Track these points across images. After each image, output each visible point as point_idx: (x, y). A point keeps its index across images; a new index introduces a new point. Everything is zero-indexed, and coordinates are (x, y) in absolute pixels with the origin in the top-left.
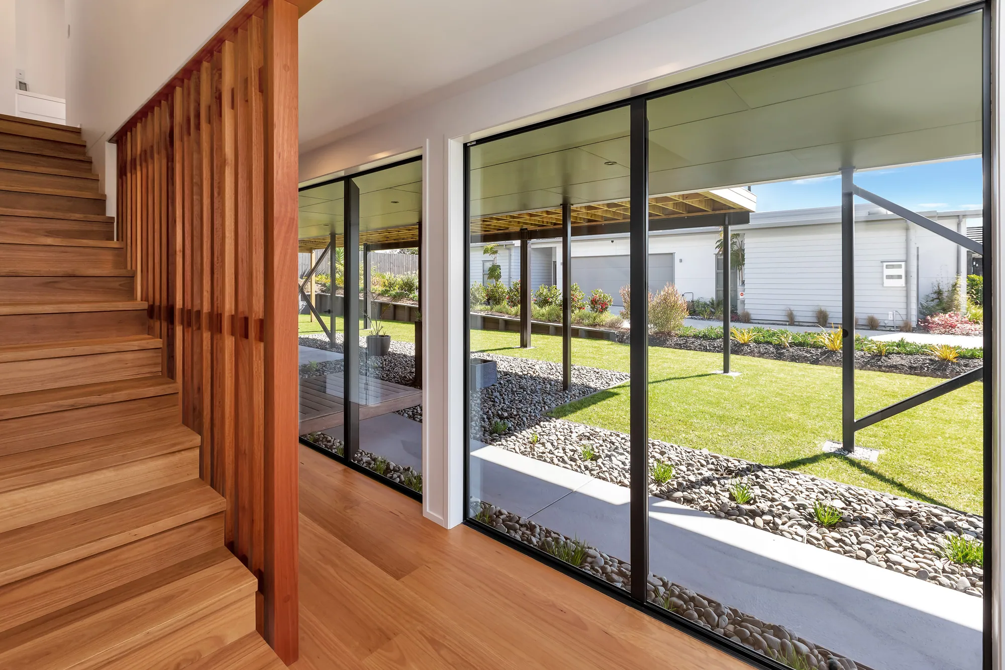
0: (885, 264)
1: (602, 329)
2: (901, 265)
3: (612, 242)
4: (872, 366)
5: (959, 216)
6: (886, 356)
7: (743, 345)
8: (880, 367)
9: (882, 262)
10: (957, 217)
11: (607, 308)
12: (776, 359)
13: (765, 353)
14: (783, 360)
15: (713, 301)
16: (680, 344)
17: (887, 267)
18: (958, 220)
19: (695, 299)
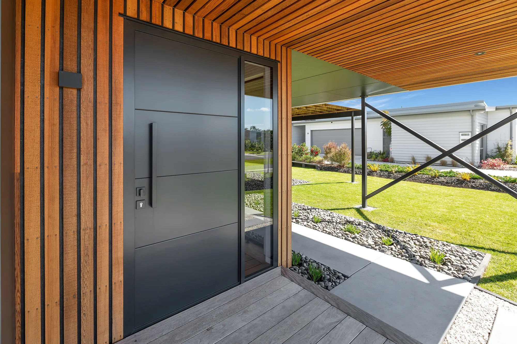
0: (461, 133)
1: (314, 164)
2: (469, 134)
3: (332, 122)
4: (429, 182)
5: (510, 108)
6: (438, 177)
7: (374, 171)
8: (433, 182)
9: (460, 132)
10: (509, 109)
11: (318, 154)
12: (387, 178)
13: (383, 175)
14: (390, 179)
15: (381, 152)
16: (346, 171)
17: (462, 135)
18: (509, 110)
19: (372, 151)
